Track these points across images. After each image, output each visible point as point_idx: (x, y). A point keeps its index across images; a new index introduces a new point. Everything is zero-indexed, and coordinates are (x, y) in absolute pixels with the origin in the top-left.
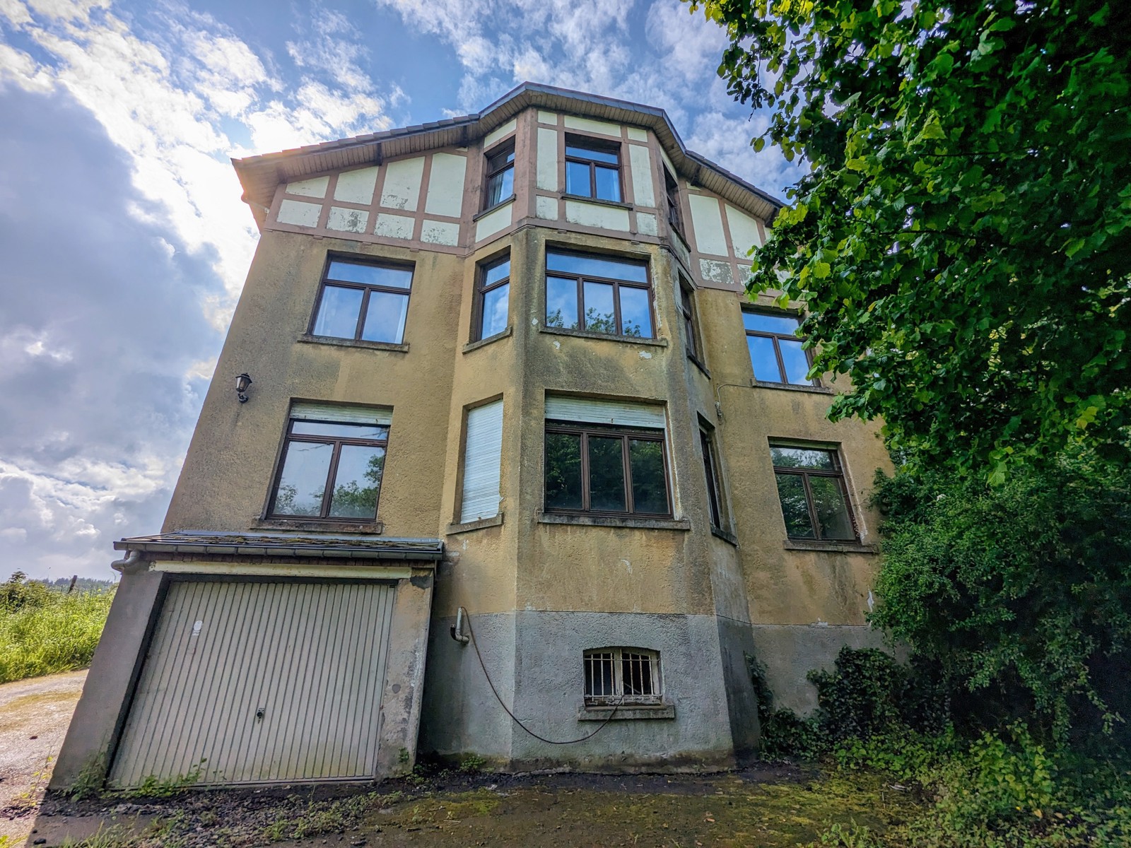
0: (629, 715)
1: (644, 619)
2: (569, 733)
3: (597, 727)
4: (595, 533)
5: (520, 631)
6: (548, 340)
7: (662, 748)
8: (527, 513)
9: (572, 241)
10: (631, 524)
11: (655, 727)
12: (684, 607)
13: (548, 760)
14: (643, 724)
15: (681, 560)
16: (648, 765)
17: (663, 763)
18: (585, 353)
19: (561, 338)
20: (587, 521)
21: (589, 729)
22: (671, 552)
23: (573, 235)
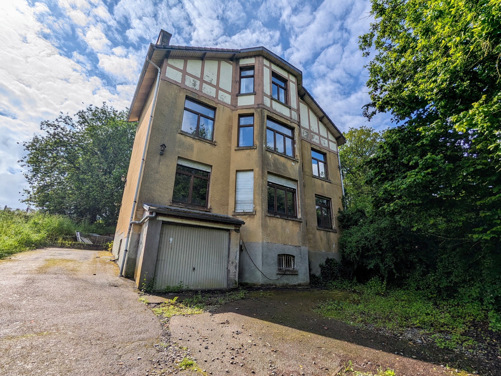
0: (288, 273)
1: (291, 247)
2: (274, 277)
3: (281, 275)
4: (280, 220)
5: (262, 248)
6: (268, 153)
7: (295, 282)
8: (264, 212)
9: (274, 117)
10: (289, 218)
11: (293, 276)
12: (300, 244)
13: (270, 284)
14: (291, 276)
15: (300, 230)
16: (292, 286)
17: (295, 286)
18: (278, 160)
19: (272, 153)
20: (279, 216)
21: (279, 276)
22: (298, 228)
23: (274, 115)
